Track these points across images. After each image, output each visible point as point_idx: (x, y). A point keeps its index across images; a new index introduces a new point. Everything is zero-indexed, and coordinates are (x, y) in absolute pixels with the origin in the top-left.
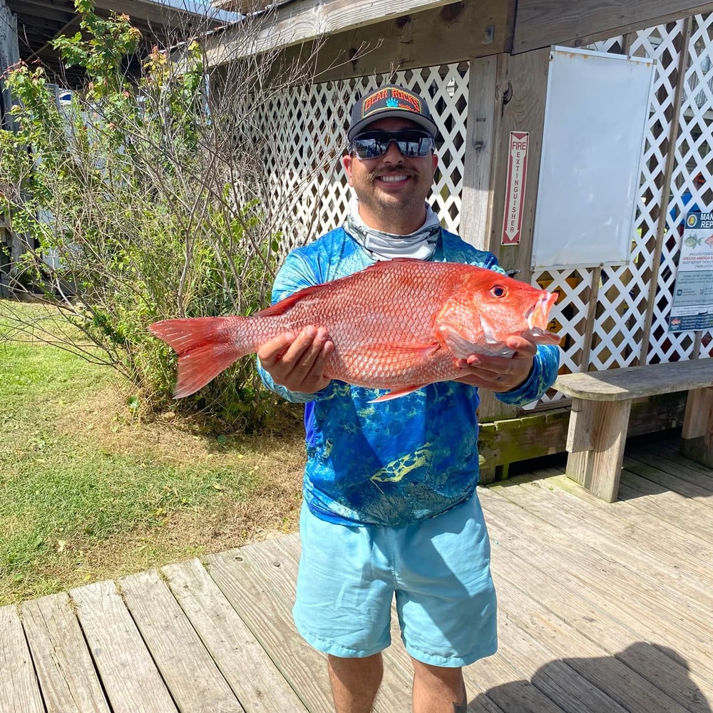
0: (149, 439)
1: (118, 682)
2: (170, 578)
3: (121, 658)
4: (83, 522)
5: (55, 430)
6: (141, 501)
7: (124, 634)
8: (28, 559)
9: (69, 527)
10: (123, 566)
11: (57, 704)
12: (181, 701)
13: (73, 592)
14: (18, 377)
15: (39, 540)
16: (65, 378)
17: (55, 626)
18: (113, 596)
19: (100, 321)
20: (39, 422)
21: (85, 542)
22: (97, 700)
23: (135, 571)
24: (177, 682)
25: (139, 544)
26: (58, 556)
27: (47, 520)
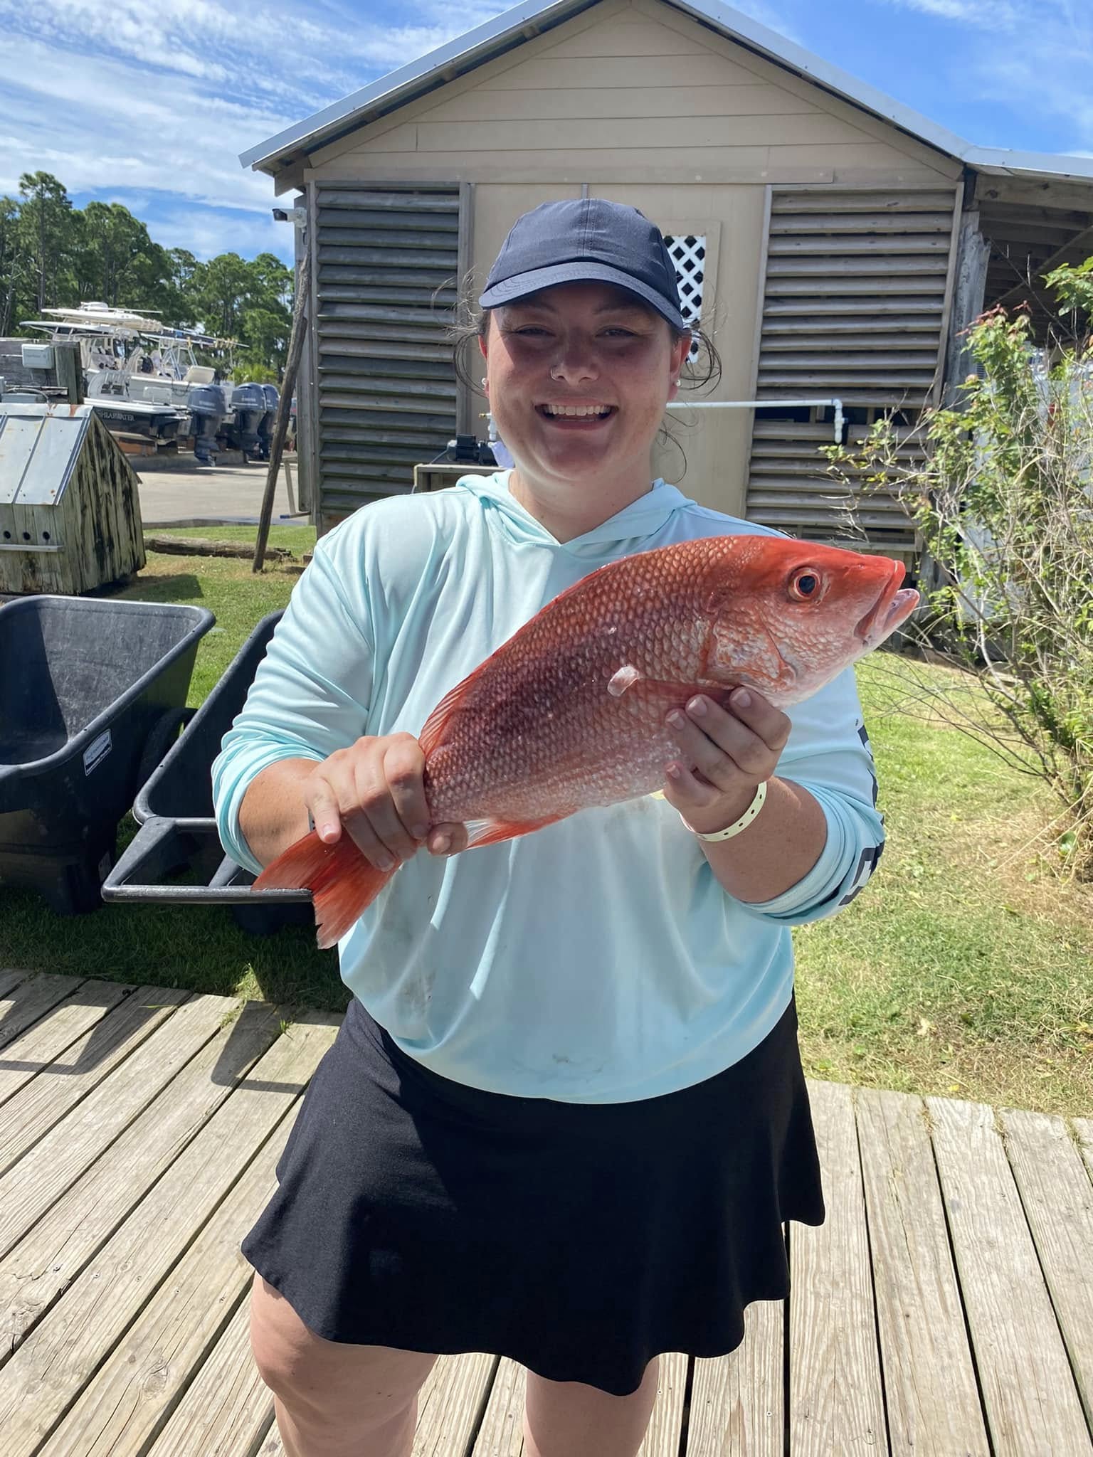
0: (1083, 906)
1: (978, 1266)
2: (1086, 1140)
3: (987, 1232)
4: (961, 1003)
5: (939, 854)
6: (1055, 1001)
7: (998, 1197)
8: (876, 1029)
9: (939, 1003)
10: (1011, 1092)
11: (887, 1252)
12: (1076, 1348)
13: (931, 1101)
14: (898, 767)
15: (895, 1008)
16: (965, 783)
17: (898, 1139)
18: (988, 1132)
19: (1039, 706)
20: (919, 837)
21: (959, 1035)
22: (944, 1278)
23: (1029, 1107)
24: (1074, 1313)
25: (1040, 1067)
26: (918, 1040)
27: (910, 982)
